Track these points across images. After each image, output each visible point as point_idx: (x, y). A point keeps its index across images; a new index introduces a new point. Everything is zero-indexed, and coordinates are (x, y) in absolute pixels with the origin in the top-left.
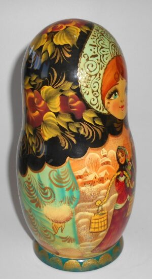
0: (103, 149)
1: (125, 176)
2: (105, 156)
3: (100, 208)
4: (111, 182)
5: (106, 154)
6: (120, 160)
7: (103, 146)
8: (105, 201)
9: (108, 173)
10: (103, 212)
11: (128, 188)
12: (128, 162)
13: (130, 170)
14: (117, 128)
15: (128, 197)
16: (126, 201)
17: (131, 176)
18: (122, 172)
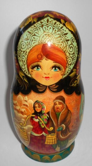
0: (26, 97)
1: (39, 119)
2: (26, 101)
3: (22, 127)
4: (27, 118)
5: (27, 100)
7: (27, 95)
8: (25, 125)
9: (26, 111)
10: (24, 130)
11: (43, 128)
12: (44, 113)
13: (46, 119)
14: (39, 89)
15: (44, 133)
16: (41, 134)
17: (46, 122)
18: (36, 116)
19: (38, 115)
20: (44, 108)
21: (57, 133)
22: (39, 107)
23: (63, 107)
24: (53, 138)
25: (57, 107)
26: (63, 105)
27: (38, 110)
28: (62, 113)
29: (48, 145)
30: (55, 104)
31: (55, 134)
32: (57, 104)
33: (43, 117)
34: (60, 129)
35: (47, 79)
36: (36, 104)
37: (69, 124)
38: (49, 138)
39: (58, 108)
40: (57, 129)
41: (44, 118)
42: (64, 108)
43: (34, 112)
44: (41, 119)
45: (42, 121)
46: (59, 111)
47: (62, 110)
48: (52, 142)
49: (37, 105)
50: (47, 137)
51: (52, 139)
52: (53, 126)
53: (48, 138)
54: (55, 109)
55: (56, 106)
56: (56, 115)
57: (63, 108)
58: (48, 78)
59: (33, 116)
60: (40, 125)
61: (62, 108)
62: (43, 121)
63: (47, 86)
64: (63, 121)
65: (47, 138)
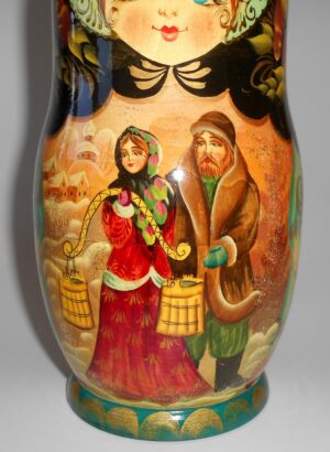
0: (91, 122)
1: (135, 205)
2: (89, 139)
3: (71, 263)
4: (92, 207)
5: (93, 134)
6: (125, 161)
8: (79, 249)
9: (86, 180)
10: (77, 277)
11: (151, 248)
12: (157, 176)
13: (164, 201)
14: (139, 80)
15: (153, 274)
16: (143, 281)
17: (163, 218)
18: (125, 194)
19: (134, 184)
20: (156, 153)
21: (206, 277)
22: (138, 149)
23: (228, 160)
24: (191, 302)
25: (205, 154)
26: (226, 149)
27: (134, 163)
28: (225, 181)
29: (170, 337)
30: (197, 141)
31: (198, 280)
32: (205, 142)
33: (152, 196)
34: (219, 256)
35: (170, 36)
36: (126, 141)
37: (250, 239)
38: (174, 302)
39: (208, 159)
40: (205, 258)
41: (157, 197)
42: (231, 163)
43: (116, 177)
44: (142, 204)
45: (149, 213)
46: (212, 173)
47: (225, 169)
48: (187, 324)
49: (129, 146)
50: (166, 291)
51: (187, 308)
52: (189, 237)
53: (171, 297)
54: (199, 161)
55: (201, 149)
56: (202, 185)
57: (227, 162)
58: (174, 30)
59: (115, 192)
60: (141, 230)
61: (224, 160)
62: (152, 211)
63: (168, 67)
64: (230, 223)
65: (165, 299)
